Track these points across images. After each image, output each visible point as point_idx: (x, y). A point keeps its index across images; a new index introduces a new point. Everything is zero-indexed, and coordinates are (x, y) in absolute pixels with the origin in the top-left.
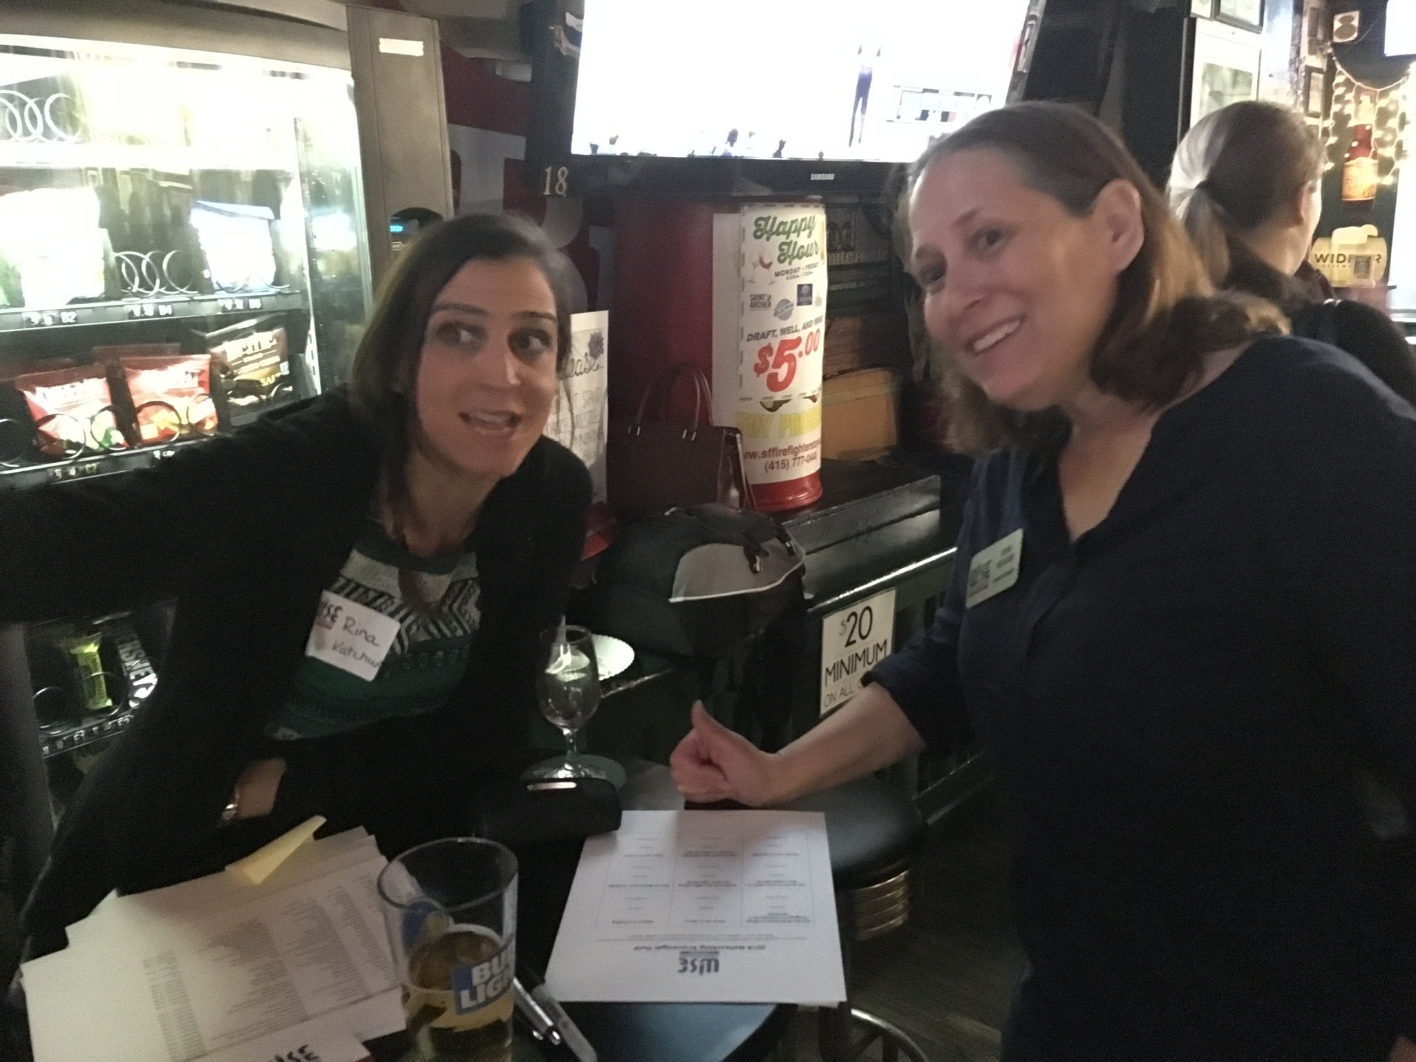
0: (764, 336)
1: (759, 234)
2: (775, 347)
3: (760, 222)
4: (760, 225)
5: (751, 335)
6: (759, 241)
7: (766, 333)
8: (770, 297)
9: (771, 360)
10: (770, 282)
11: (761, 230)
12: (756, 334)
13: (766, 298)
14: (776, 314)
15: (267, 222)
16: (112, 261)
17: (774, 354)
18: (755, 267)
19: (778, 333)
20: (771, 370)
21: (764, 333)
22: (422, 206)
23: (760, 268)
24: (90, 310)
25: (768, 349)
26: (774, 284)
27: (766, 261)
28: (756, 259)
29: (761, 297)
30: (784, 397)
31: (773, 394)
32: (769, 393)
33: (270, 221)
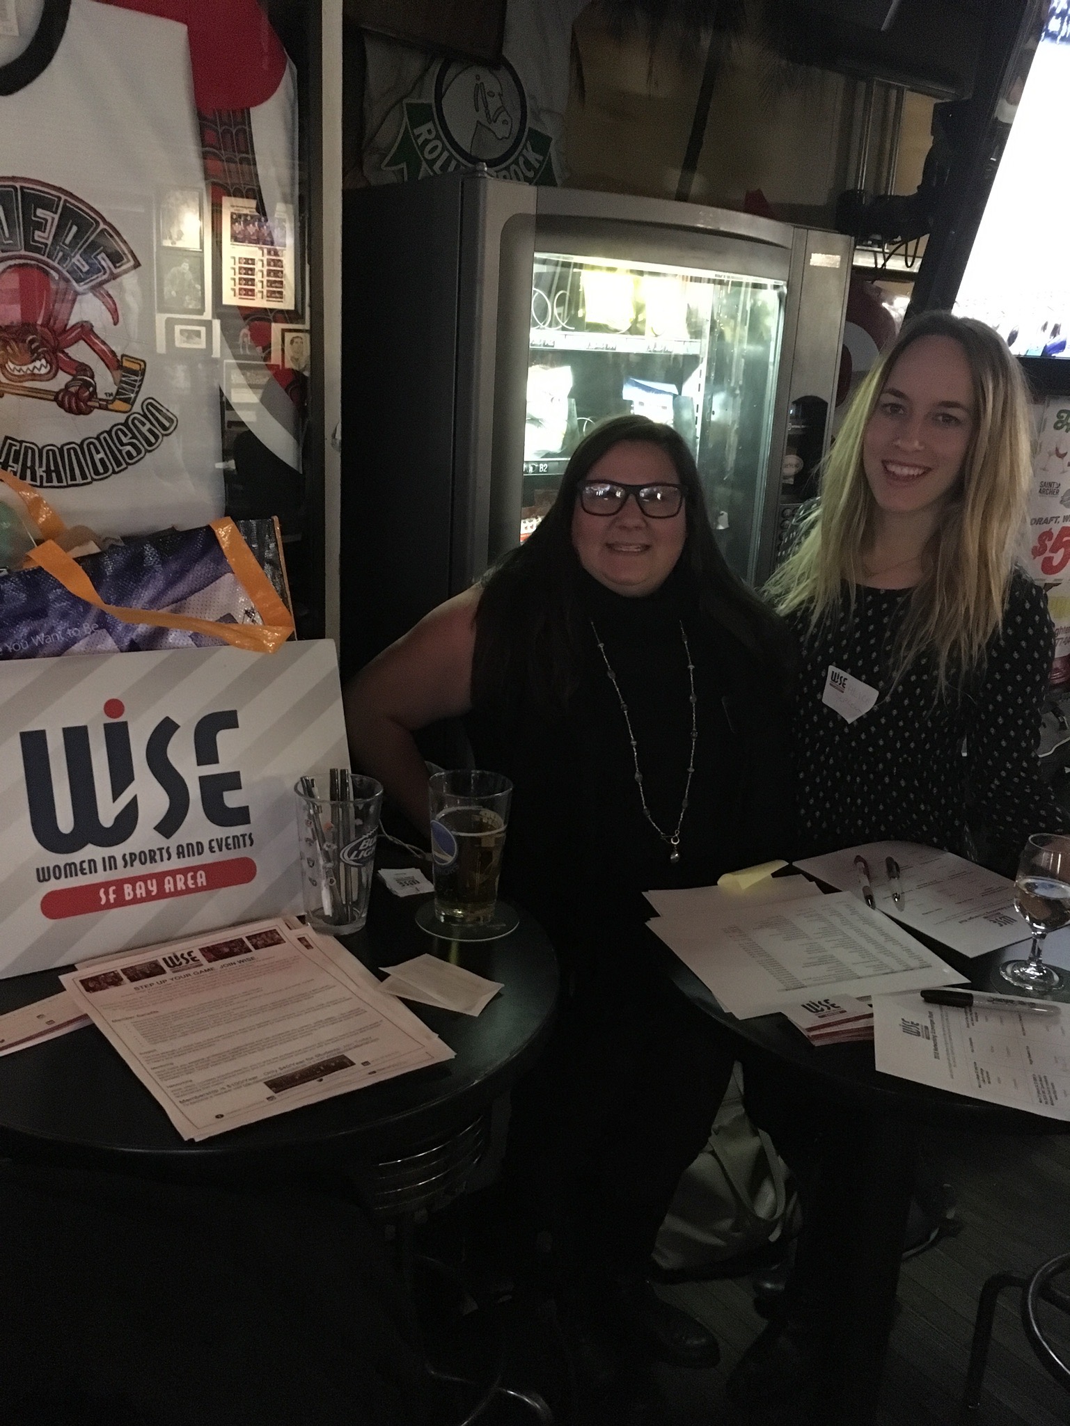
0: (1047, 521)
1: (1059, 425)
2: (1056, 533)
3: (1062, 414)
4: (1063, 417)
5: (1035, 519)
6: (1058, 432)
7: (1049, 519)
8: (1060, 485)
9: (1049, 544)
10: (1061, 471)
11: (1062, 422)
12: (1040, 518)
13: (1055, 486)
14: (1061, 502)
15: (671, 397)
16: (576, 423)
17: (1053, 541)
18: (1050, 456)
19: (1061, 520)
20: (1048, 554)
21: (1047, 518)
22: (814, 395)
23: (1055, 457)
24: (557, 463)
25: (1048, 534)
26: (1065, 473)
27: (1062, 451)
28: (1053, 449)
29: (1050, 484)
30: (1056, 580)
31: (1045, 576)
32: (1043, 576)
33: (675, 396)
